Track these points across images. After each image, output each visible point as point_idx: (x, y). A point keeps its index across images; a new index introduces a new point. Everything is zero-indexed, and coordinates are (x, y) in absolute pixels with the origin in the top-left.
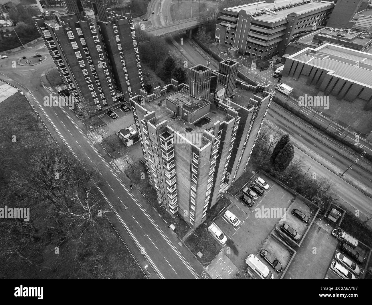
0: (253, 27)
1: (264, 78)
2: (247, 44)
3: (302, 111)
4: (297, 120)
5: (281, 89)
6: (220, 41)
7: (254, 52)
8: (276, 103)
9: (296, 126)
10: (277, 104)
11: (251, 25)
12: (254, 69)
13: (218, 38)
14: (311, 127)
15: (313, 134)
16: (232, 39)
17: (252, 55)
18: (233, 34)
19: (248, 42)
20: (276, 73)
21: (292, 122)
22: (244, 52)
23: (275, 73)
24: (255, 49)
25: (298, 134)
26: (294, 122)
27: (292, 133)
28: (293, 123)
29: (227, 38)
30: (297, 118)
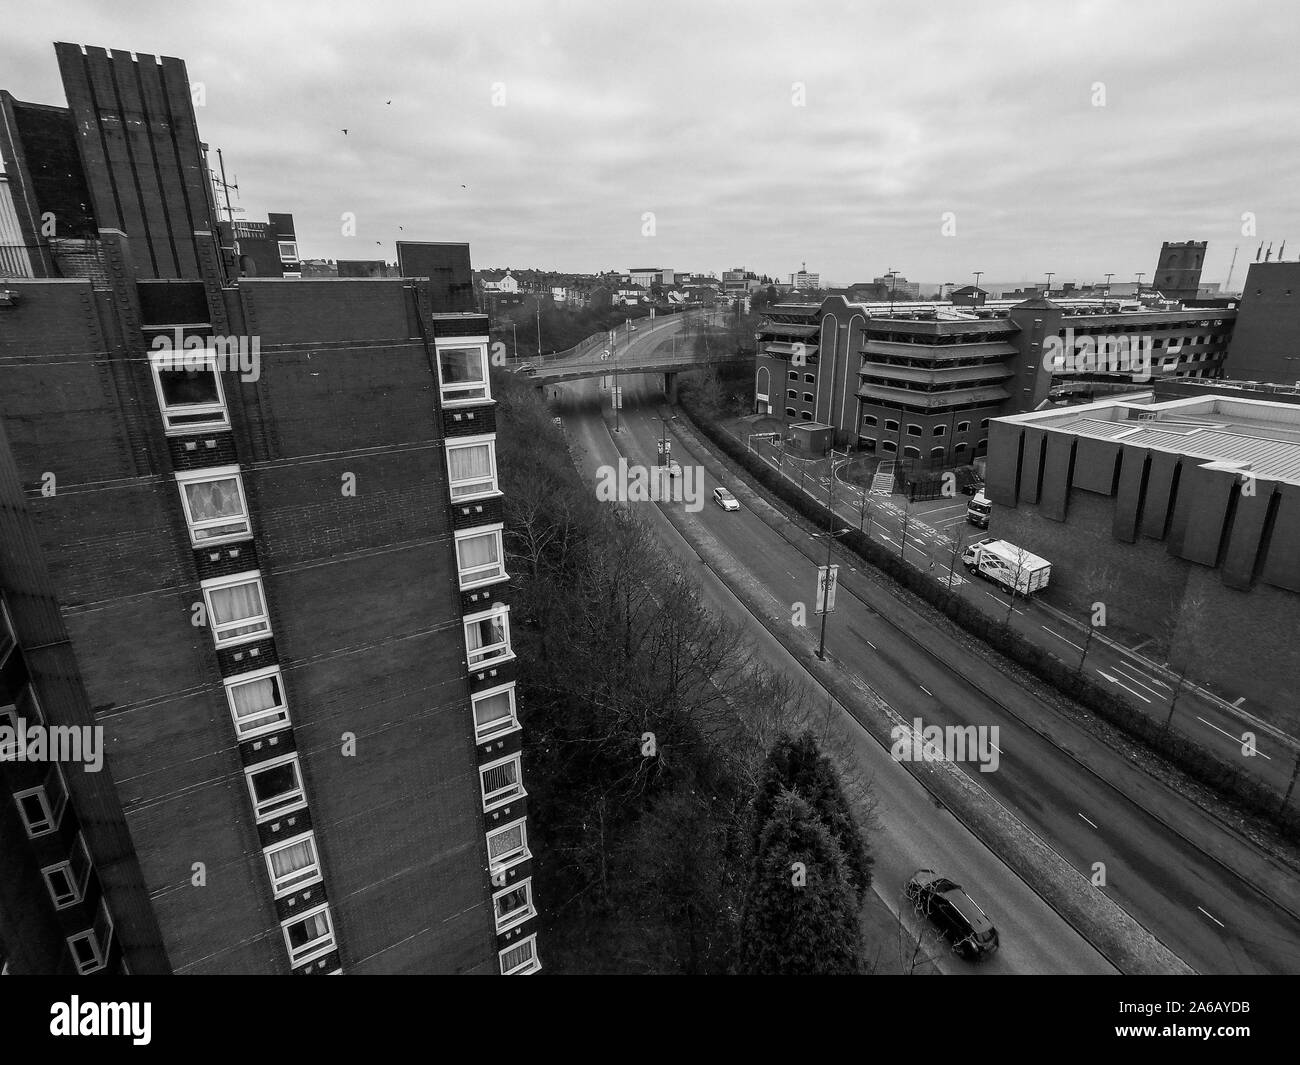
0: (873, 347)
1: (922, 525)
2: (862, 406)
3: (1112, 679)
4: (1074, 720)
5: (991, 565)
6: (770, 410)
7: (890, 437)
8: (958, 623)
9: (1065, 756)
10: (957, 628)
11: (866, 341)
12: (885, 492)
13: (765, 398)
14: (1175, 778)
15: (1192, 827)
16: (808, 398)
17: (885, 448)
18: (810, 379)
19: (865, 400)
20: (981, 507)
21: (1040, 728)
22: (855, 441)
23: (976, 507)
24: (891, 425)
25: (1070, 808)
26: (1053, 731)
27: (1029, 799)
28: (1045, 739)
29: (793, 394)
30: (1070, 709)
